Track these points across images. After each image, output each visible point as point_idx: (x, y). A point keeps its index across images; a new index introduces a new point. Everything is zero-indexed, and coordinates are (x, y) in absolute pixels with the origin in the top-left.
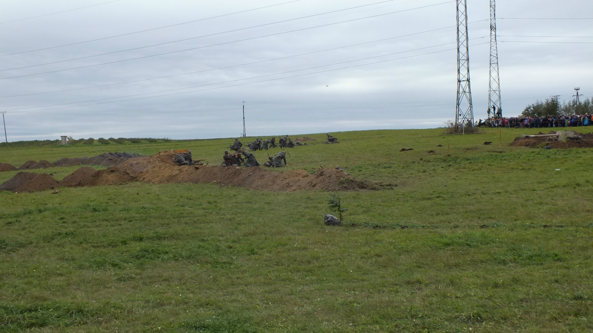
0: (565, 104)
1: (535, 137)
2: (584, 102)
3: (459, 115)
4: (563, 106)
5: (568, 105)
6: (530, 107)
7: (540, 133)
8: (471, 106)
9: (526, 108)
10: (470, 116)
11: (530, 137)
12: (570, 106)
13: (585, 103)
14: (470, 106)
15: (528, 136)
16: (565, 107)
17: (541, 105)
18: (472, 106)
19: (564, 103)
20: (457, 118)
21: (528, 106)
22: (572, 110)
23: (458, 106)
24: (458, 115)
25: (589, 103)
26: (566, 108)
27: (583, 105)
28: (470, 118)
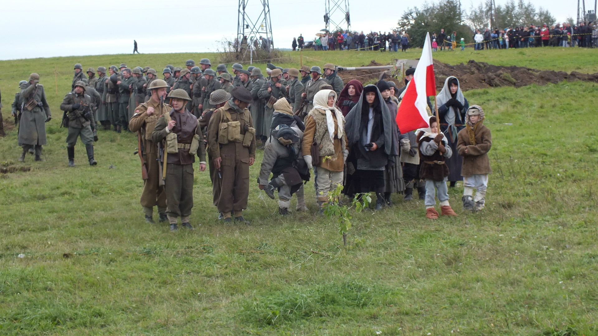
0: (473, 9)
1: (356, 70)
2: (506, 6)
3: (245, 27)
4: (470, 13)
5: (478, 11)
6: (412, 13)
7: (374, 63)
8: (267, 9)
9: (403, 14)
10: (265, 28)
11: (346, 70)
12: (481, 12)
13: (508, 7)
14: (264, 10)
15: (344, 68)
16: (474, 14)
17: (433, 9)
18: (269, 11)
20: (242, 32)
21: (407, 11)
22: (486, 20)
23: (244, 8)
24: (243, 26)
25: (513, 8)
26: (476, 16)
27: (504, 11)
28: (265, 32)
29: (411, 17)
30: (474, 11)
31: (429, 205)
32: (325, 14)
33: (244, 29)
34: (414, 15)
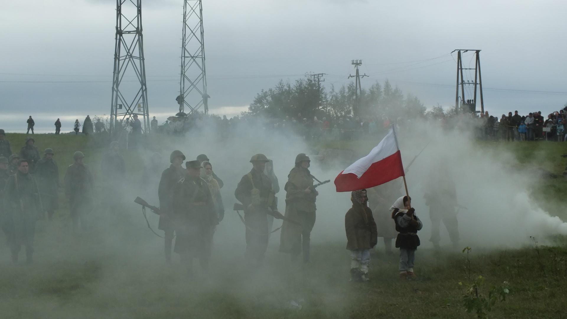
3: (118, 107)
4: (331, 97)
5: (339, 96)
6: (267, 96)
8: (144, 88)
10: (142, 109)
12: (343, 96)
13: (373, 92)
14: (142, 88)
16: (334, 98)
17: (288, 92)
19: (333, 90)
20: (115, 113)
22: (348, 106)
23: (117, 87)
24: (116, 106)
25: (379, 93)
26: (337, 101)
27: (368, 97)
28: (142, 113)
29: (265, 101)
30: (335, 96)
31: (402, 271)
32: (179, 94)
33: (116, 109)
34: (269, 99)
